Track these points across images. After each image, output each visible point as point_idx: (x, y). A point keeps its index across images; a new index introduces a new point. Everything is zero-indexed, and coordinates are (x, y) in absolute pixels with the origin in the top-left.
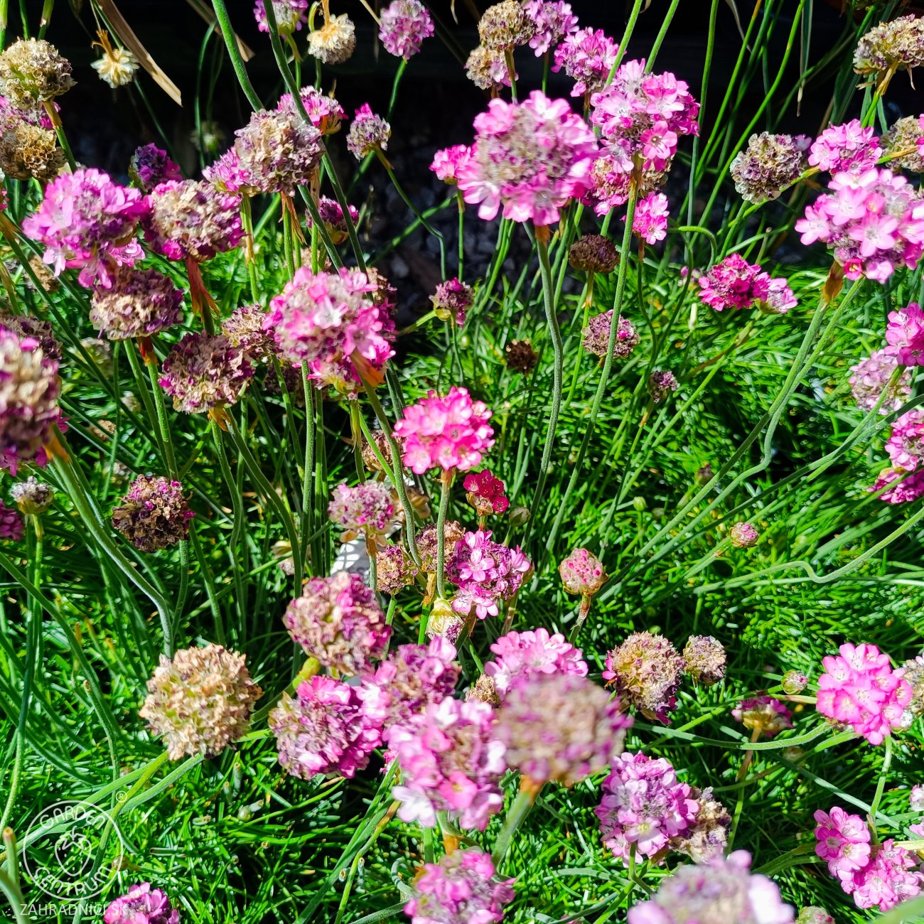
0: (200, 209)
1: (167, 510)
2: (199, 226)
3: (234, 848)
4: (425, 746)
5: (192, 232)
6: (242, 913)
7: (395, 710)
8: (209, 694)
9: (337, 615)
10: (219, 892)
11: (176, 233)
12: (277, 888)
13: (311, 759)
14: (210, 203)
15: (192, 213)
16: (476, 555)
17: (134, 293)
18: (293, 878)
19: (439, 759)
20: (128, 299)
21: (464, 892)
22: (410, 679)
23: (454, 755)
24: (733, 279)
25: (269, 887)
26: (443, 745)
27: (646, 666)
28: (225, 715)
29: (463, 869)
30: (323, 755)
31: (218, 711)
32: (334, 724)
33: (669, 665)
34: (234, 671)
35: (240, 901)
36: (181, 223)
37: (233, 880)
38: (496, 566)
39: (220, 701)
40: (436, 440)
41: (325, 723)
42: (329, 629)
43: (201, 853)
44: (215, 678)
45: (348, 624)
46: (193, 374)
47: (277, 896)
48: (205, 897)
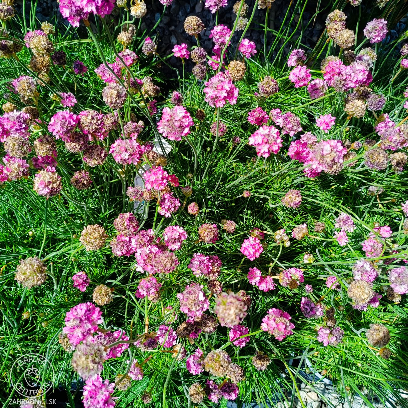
0: (92, 121)
1: (85, 182)
2: (92, 126)
3: (104, 255)
4: (142, 258)
5: (90, 128)
6: (107, 272)
7: (138, 245)
8: (95, 238)
9: (125, 224)
10: (101, 267)
11: (87, 128)
12: (117, 266)
13: (119, 253)
14: (95, 119)
15: (91, 123)
16: (166, 201)
17: (76, 142)
18: (121, 264)
19: (145, 260)
20: (74, 144)
21: (149, 285)
22: (142, 240)
23: (148, 260)
24: (257, 116)
25: (114, 266)
26: (146, 258)
27: (206, 233)
28: (99, 243)
29: (150, 281)
30: (122, 253)
31: (97, 242)
32: (125, 246)
33: (212, 234)
34: (101, 233)
35: (106, 268)
36: (87, 126)
37: (104, 263)
38: (171, 204)
39: (98, 240)
40: (152, 183)
41: (123, 246)
42: (123, 227)
43: (95, 256)
44: (96, 235)
45: (128, 227)
46: (92, 158)
47: (117, 268)
48: (96, 267)
